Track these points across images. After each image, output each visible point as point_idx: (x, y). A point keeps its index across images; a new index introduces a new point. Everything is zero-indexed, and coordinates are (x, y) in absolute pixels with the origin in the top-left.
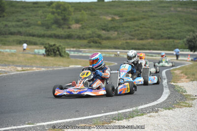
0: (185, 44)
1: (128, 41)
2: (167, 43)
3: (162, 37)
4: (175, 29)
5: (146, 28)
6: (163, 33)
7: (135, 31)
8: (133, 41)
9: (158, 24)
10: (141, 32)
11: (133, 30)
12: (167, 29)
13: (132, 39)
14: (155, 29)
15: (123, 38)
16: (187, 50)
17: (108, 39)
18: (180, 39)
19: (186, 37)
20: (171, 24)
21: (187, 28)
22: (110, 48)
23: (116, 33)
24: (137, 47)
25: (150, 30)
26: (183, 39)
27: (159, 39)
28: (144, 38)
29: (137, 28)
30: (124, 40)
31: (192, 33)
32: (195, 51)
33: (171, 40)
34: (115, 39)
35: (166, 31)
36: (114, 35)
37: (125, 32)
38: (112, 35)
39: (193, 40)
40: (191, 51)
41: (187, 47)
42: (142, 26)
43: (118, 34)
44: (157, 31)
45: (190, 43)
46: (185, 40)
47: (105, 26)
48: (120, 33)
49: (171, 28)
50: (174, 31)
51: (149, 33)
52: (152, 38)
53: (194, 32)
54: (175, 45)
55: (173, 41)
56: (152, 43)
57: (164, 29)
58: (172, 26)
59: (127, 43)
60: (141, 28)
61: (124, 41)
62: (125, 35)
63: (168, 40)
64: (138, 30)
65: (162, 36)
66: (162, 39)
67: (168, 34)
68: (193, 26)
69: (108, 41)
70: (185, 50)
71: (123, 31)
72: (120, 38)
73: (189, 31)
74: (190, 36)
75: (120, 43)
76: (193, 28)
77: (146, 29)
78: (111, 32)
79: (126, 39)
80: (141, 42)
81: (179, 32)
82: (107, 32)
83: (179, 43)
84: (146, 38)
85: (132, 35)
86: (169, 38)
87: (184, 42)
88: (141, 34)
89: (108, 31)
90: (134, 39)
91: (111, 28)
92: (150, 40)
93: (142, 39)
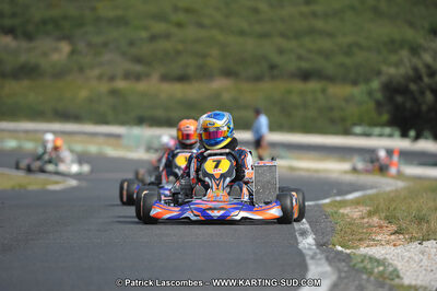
0: (379, 104)
1: (121, 84)
2: (295, 99)
3: (273, 71)
4: (331, 35)
5: (201, 26)
6: (281, 52)
7: (153, 38)
8: (142, 86)
9: (256, 11)
10: (180, 47)
11: (144, 34)
12: (297, 36)
13: (138, 77)
14: (242, 33)
15: (96, 72)
16: (387, 130)
17: (28, 71)
18: (355, 83)
19: (379, 73)
20: (314, 15)
21: (384, 30)
22: (36, 114)
23: (65, 48)
24: (160, 113)
25: (219, 36)
26: (367, 81)
27: (258, 78)
28: (190, 71)
29: (159, 27)
30: (100, 78)
31: (405, 53)
32: (417, 137)
33: (313, 85)
34: (59, 74)
35: (292, 44)
36: (55, 57)
37: (105, 45)
38: (45, 54)
39: (413, 87)
40: (404, 135)
41: (385, 117)
42: (181, 17)
43: (73, 52)
44: (250, 45)
45: (399, 99)
46: (375, 84)
47: (14, 15)
48: (81, 46)
49: (312, 32)
50: (326, 44)
51: (215, 52)
52: (228, 73)
53: (415, 50)
54: (331, 109)
55: (323, 91)
56: (226, 97)
57: (283, 35)
58: (319, 24)
59: (114, 92)
60: (179, 25)
61: (104, 87)
62: (107, 57)
63: (298, 85)
64: (167, 36)
65: (273, 67)
66: (273, 78)
67: (300, 58)
68: (411, 24)
69: (26, 83)
70: (377, 130)
71: (98, 40)
72: (81, 70)
73: (393, 45)
74: (397, 65)
75: (83, 94)
76: (409, 34)
77: (202, 33)
78: (43, 44)
79: (112, 78)
80: (178, 90)
81: (348, 51)
82: (24, 44)
83: (348, 100)
84: (205, 74)
85: (138, 60)
86: (305, 76)
87: (370, 93)
88: (178, 53)
89: (29, 37)
90: (148, 76)
91: (44, 22)
92: (219, 84)
93: (182, 78)
